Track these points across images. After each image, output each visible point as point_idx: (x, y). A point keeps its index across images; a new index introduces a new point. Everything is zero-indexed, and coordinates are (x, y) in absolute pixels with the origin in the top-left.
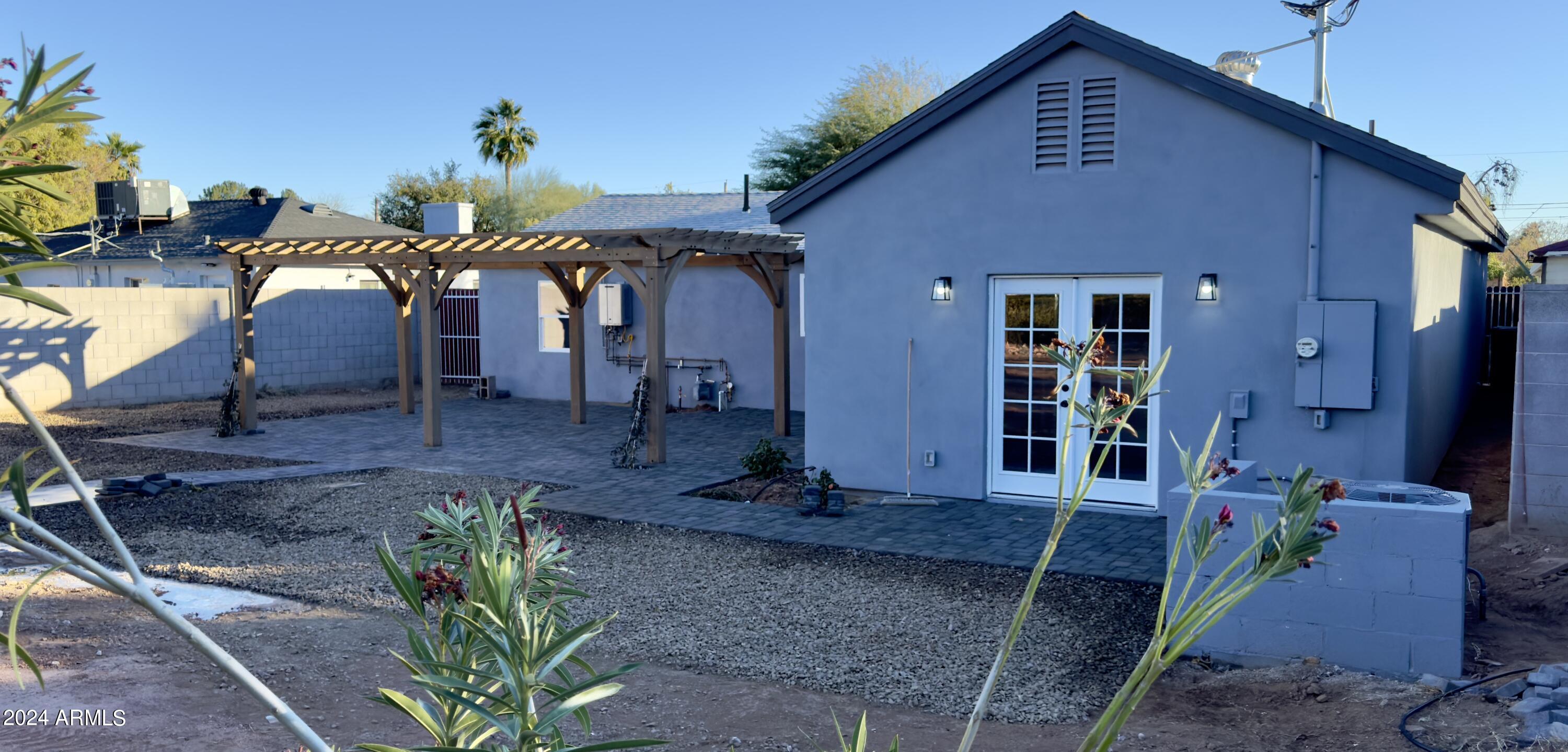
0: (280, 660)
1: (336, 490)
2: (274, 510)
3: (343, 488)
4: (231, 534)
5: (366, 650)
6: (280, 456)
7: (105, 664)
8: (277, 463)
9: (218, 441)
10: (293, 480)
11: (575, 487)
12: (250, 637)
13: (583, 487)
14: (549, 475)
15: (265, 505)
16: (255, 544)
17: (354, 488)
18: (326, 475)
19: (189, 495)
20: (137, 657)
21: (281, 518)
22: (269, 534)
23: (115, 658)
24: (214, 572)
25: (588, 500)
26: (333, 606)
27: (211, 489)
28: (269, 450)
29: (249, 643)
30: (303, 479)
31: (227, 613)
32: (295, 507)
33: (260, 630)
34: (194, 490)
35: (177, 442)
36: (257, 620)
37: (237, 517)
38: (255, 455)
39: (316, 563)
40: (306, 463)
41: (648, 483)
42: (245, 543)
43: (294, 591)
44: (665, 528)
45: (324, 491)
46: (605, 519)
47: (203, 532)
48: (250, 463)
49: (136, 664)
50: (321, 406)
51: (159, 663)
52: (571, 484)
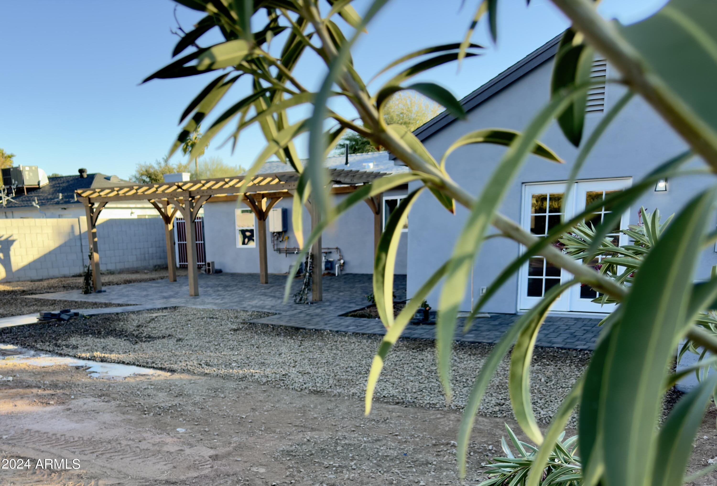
0: (170, 400)
1: (156, 317)
2: (131, 327)
3: (160, 316)
4: (112, 338)
5: (211, 395)
6: (120, 302)
7: (78, 403)
8: (119, 305)
9: (85, 296)
10: (133, 313)
11: (279, 314)
12: (148, 388)
13: (284, 314)
14: (263, 308)
15: (124, 324)
16: (127, 343)
17: (165, 316)
18: (148, 310)
19: (83, 320)
20: (94, 399)
21: (134, 330)
22: (132, 338)
23: (82, 400)
24: (113, 356)
25: (290, 319)
26: (183, 373)
27: (94, 317)
28: (112, 299)
29: (149, 391)
30: (138, 312)
31: (128, 377)
32: (140, 326)
33: (152, 385)
34: (85, 318)
35: (64, 297)
36: (146, 380)
37: (111, 330)
38: (107, 302)
39: (164, 352)
40: (134, 305)
41: (318, 311)
42: (122, 343)
43: (160, 366)
44: (339, 333)
45: (151, 318)
46: (304, 329)
47: (98, 338)
48: (107, 305)
49: (95, 403)
50: (128, 279)
51: (106, 402)
52: (277, 312)
